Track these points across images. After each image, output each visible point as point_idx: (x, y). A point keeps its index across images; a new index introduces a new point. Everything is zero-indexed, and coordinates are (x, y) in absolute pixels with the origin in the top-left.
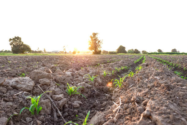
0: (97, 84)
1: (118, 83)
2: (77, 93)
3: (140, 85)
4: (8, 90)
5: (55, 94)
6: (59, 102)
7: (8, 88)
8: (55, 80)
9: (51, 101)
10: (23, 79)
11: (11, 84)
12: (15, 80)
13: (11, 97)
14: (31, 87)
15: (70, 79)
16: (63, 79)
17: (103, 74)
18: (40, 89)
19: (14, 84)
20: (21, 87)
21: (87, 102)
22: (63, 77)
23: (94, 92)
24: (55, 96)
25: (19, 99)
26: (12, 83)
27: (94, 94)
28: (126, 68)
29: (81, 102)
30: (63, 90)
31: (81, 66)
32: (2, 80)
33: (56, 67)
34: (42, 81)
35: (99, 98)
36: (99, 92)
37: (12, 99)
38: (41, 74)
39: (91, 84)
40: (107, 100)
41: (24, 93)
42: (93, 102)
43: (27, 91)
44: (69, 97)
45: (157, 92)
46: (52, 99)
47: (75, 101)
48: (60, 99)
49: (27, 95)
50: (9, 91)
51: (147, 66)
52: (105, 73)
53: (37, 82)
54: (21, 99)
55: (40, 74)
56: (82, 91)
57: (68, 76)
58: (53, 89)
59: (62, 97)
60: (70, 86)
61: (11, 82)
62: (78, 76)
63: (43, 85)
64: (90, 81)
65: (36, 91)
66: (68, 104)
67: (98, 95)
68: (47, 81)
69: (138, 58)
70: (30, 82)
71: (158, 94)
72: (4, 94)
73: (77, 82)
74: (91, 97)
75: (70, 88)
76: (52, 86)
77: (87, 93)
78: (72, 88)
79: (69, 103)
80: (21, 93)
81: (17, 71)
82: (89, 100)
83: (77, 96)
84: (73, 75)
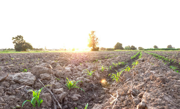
0: (95, 78)
1: (116, 77)
2: (76, 87)
3: (136, 78)
4: (11, 84)
5: (55, 88)
6: (59, 95)
7: (11, 82)
8: (55, 75)
9: (52, 95)
10: (25, 74)
11: (14, 78)
12: (17, 75)
13: (14, 91)
14: (33, 82)
15: (69, 74)
16: (63, 74)
17: (101, 69)
18: (41, 83)
19: (17, 79)
20: (23, 82)
21: (86, 96)
22: (63, 72)
23: (92, 86)
24: (55, 89)
25: (22, 92)
26: (15, 78)
27: (92, 87)
28: (123, 63)
29: (79, 96)
30: (63, 84)
31: (80, 62)
32: (5, 75)
33: (56, 63)
34: (43, 75)
35: (97, 91)
36: (97, 86)
37: (14, 93)
38: (42, 69)
39: (89, 79)
40: (105, 93)
41: (26, 87)
42: (91, 95)
43: (28, 85)
44: (68, 91)
45: (153, 85)
46: (52, 92)
47: (74, 95)
48: (60, 92)
49: (29, 88)
50: (12, 85)
51: (143, 61)
52: (102, 68)
53: (38, 77)
54: (23, 92)
55: (41, 70)
56: (81, 85)
57: (68, 71)
58: (54, 83)
59: (62, 91)
60: (69, 80)
61: (14, 77)
62: (77, 71)
63: (44, 80)
64: (89, 76)
65: (37, 85)
66: (67, 97)
67: (96, 89)
68: (48, 76)
69: (135, 54)
70: (31, 77)
71: (153, 86)
72: (7, 87)
73: (76, 77)
74: (90, 91)
75: (69, 82)
76: (52, 81)
77: (86, 87)
78: (71, 82)
79: (69, 96)
80: (23, 87)
81: (20, 67)
82: (88, 94)
83: (76, 90)
84: (72, 70)
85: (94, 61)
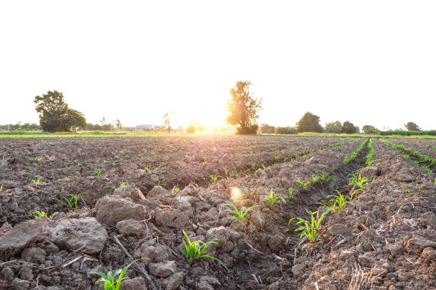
0: (252, 227)
1: (308, 228)
2: (207, 256)
3: (367, 242)
4: (48, 254)
5: (155, 260)
6: (166, 282)
7: (49, 248)
8: (153, 221)
9: (148, 280)
10: (82, 224)
11: (54, 236)
12: (63, 228)
13: (56, 273)
14: (100, 245)
15: (188, 217)
16: (172, 218)
17: (266, 198)
18: (120, 247)
19: (61, 237)
20: (78, 246)
21: (231, 278)
22: (172, 214)
23: (246, 251)
24: (155, 265)
25: (75, 275)
26: (57, 234)
27: (246, 255)
28: (323, 177)
29: (216, 281)
30: (173, 246)
31: (211, 172)
32: (36, 230)
33: (149, 175)
34: (127, 224)
35: (259, 266)
36: (258, 249)
37: (57, 278)
38: (121, 206)
39: (237, 230)
40: (280, 274)
41: (85, 259)
42: (245, 277)
43: (88, 254)
44: (188, 266)
45: (413, 272)
46: (149, 273)
47: (203, 278)
48: (168, 274)
49: (91, 265)
50: (50, 257)
51: (379, 174)
52: (270, 196)
53: (112, 229)
54: (79, 275)
55: (118, 209)
56: (219, 249)
57: (183, 209)
58: (152, 247)
59: (173, 270)
60: (189, 235)
61: (55, 233)
62: (207, 206)
63: (126, 236)
64: (237, 222)
65: (112, 254)
66: (185, 284)
67: (256, 260)
68: (136, 225)
69: (354, 147)
70: (97, 232)
71: (414, 279)
72: (40, 264)
73: (206, 224)
74: (241, 264)
75: (191, 244)
76: (148, 239)
77: (229, 253)
78: (194, 244)
79: (190, 281)
80: (77, 261)
81: (60, 189)
82: (235, 272)
83: (208, 264)
84: (193, 204)
85: (246, 169)
